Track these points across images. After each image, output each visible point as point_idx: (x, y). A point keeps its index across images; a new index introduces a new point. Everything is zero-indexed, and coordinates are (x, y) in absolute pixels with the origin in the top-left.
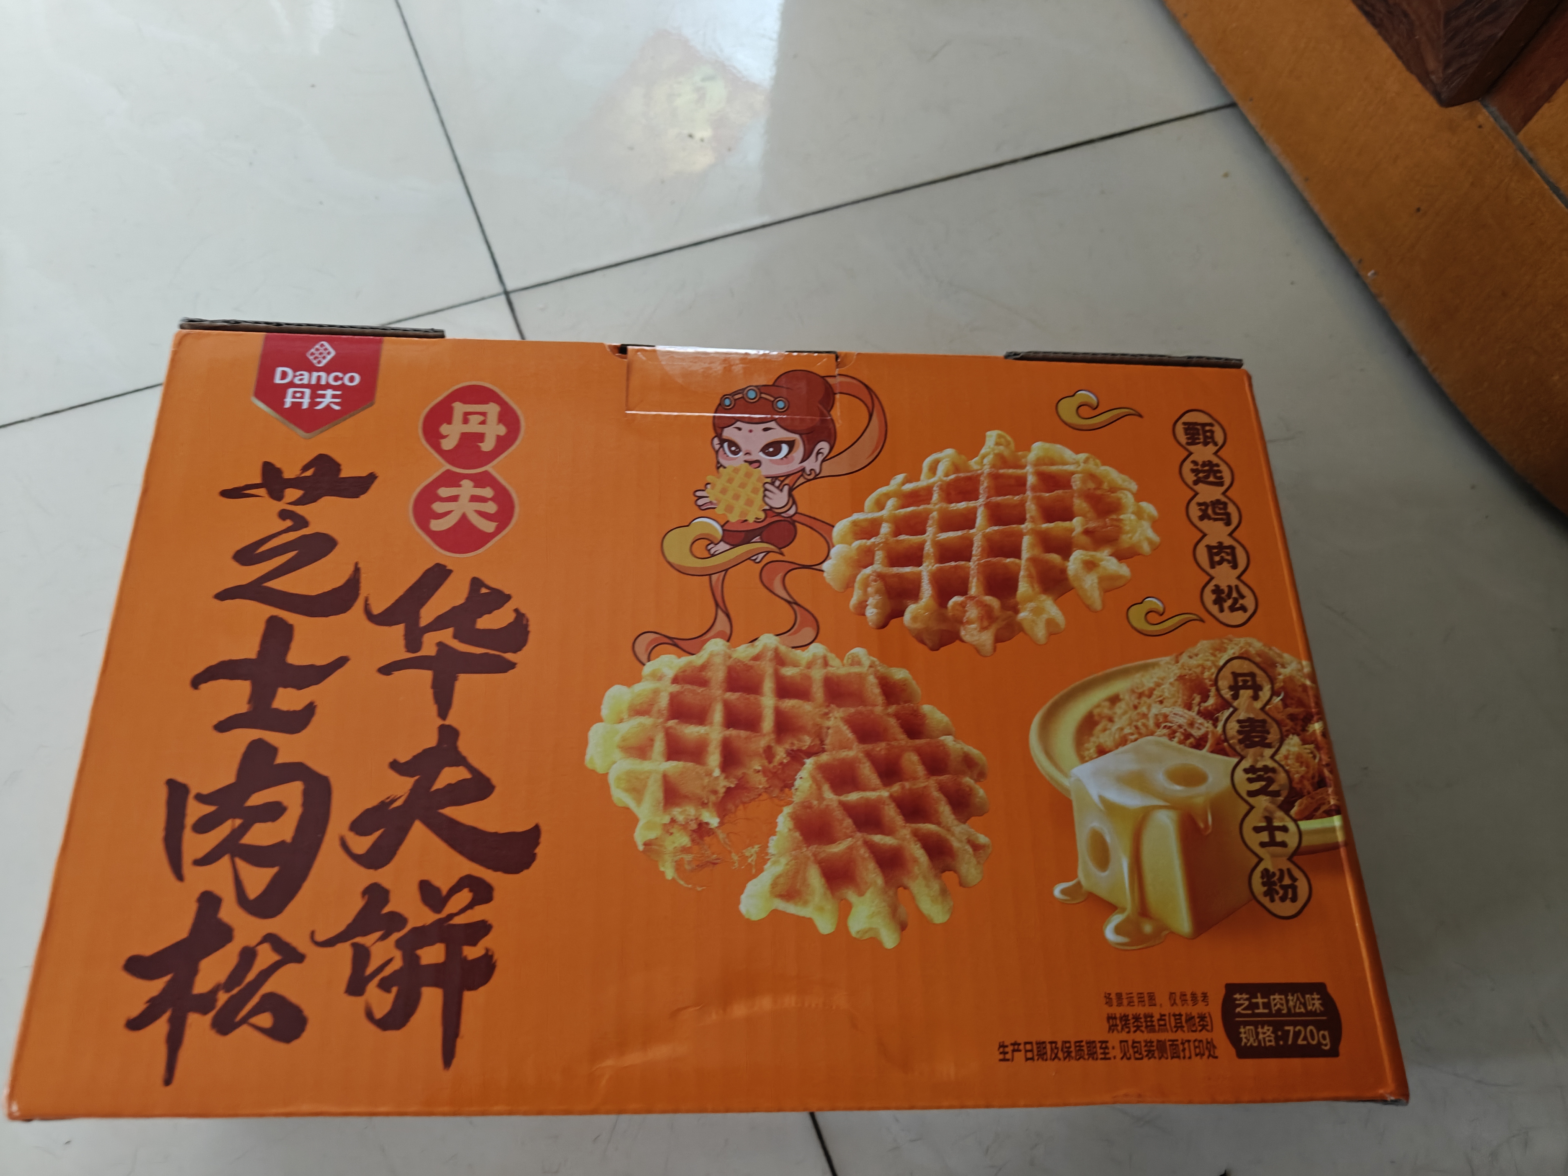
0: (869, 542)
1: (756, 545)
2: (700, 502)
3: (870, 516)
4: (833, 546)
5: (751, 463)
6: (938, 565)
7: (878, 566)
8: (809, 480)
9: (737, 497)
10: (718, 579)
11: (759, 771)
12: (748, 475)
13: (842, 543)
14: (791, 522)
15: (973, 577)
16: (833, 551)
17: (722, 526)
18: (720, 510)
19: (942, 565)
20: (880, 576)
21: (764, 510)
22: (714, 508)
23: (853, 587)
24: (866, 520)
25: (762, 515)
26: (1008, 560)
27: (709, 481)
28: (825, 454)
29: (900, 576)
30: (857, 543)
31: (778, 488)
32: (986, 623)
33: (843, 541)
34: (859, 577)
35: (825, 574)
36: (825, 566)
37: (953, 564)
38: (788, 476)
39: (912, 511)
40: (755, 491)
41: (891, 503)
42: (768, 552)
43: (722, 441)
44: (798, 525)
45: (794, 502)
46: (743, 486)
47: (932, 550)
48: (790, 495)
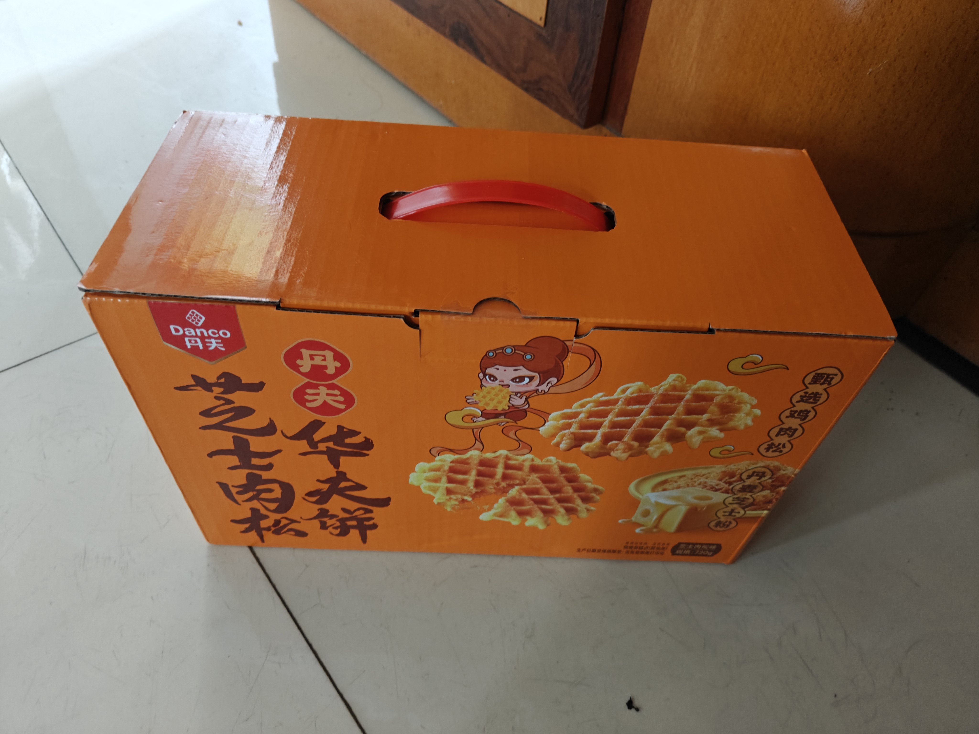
0: (570, 421)
1: (502, 419)
2: (468, 401)
3: (574, 410)
4: (548, 421)
5: (503, 386)
6: (609, 430)
7: (573, 429)
8: (539, 395)
9: (492, 400)
10: (477, 431)
11: (492, 488)
12: (501, 391)
13: (552, 420)
14: (525, 412)
15: (628, 435)
16: (547, 424)
17: (482, 412)
18: (481, 405)
19: (611, 430)
20: (572, 433)
21: (509, 406)
22: (478, 404)
23: (555, 437)
24: (571, 412)
25: (507, 408)
26: (653, 429)
27: (475, 391)
28: (553, 384)
29: (584, 433)
30: (562, 421)
31: (519, 397)
32: (626, 450)
33: (555, 419)
34: (560, 434)
35: (540, 432)
36: (541, 429)
37: (618, 429)
38: (526, 392)
39: (602, 409)
40: (504, 398)
41: (589, 406)
42: (508, 422)
43: (485, 375)
44: (528, 412)
45: (528, 403)
46: (496, 395)
47: (608, 424)
48: (526, 400)
